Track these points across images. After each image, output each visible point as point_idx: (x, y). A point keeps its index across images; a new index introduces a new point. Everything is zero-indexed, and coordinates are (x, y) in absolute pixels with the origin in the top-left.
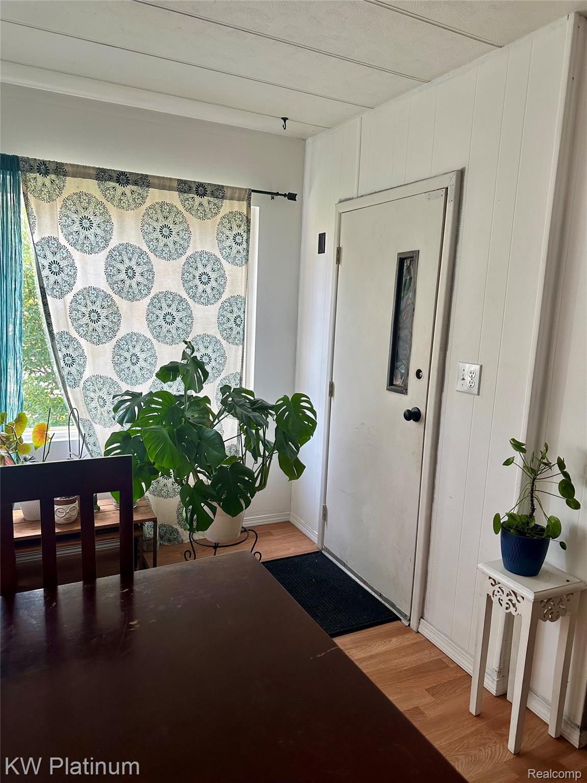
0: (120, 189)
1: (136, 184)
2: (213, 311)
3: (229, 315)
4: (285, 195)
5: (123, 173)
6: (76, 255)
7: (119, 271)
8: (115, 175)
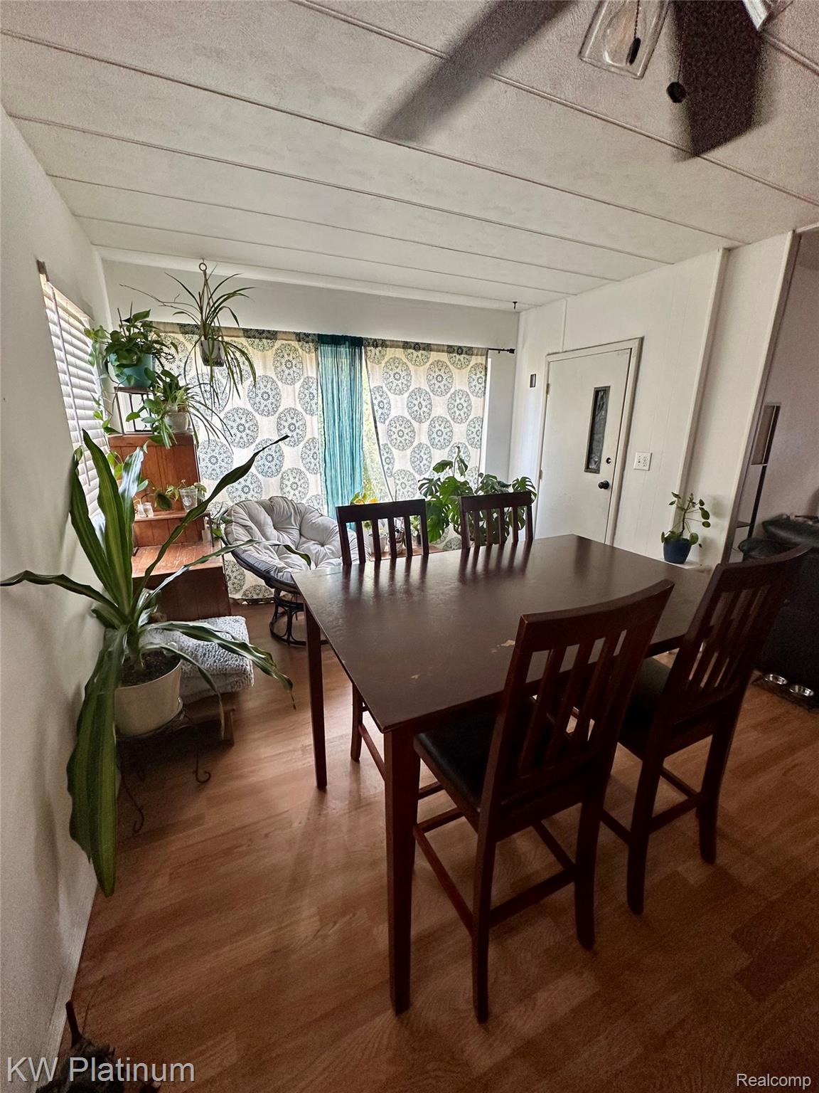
0: (415, 353)
1: (424, 349)
2: (464, 426)
3: (473, 430)
4: (508, 350)
5: (417, 344)
6: (391, 396)
7: (415, 405)
8: (413, 345)
